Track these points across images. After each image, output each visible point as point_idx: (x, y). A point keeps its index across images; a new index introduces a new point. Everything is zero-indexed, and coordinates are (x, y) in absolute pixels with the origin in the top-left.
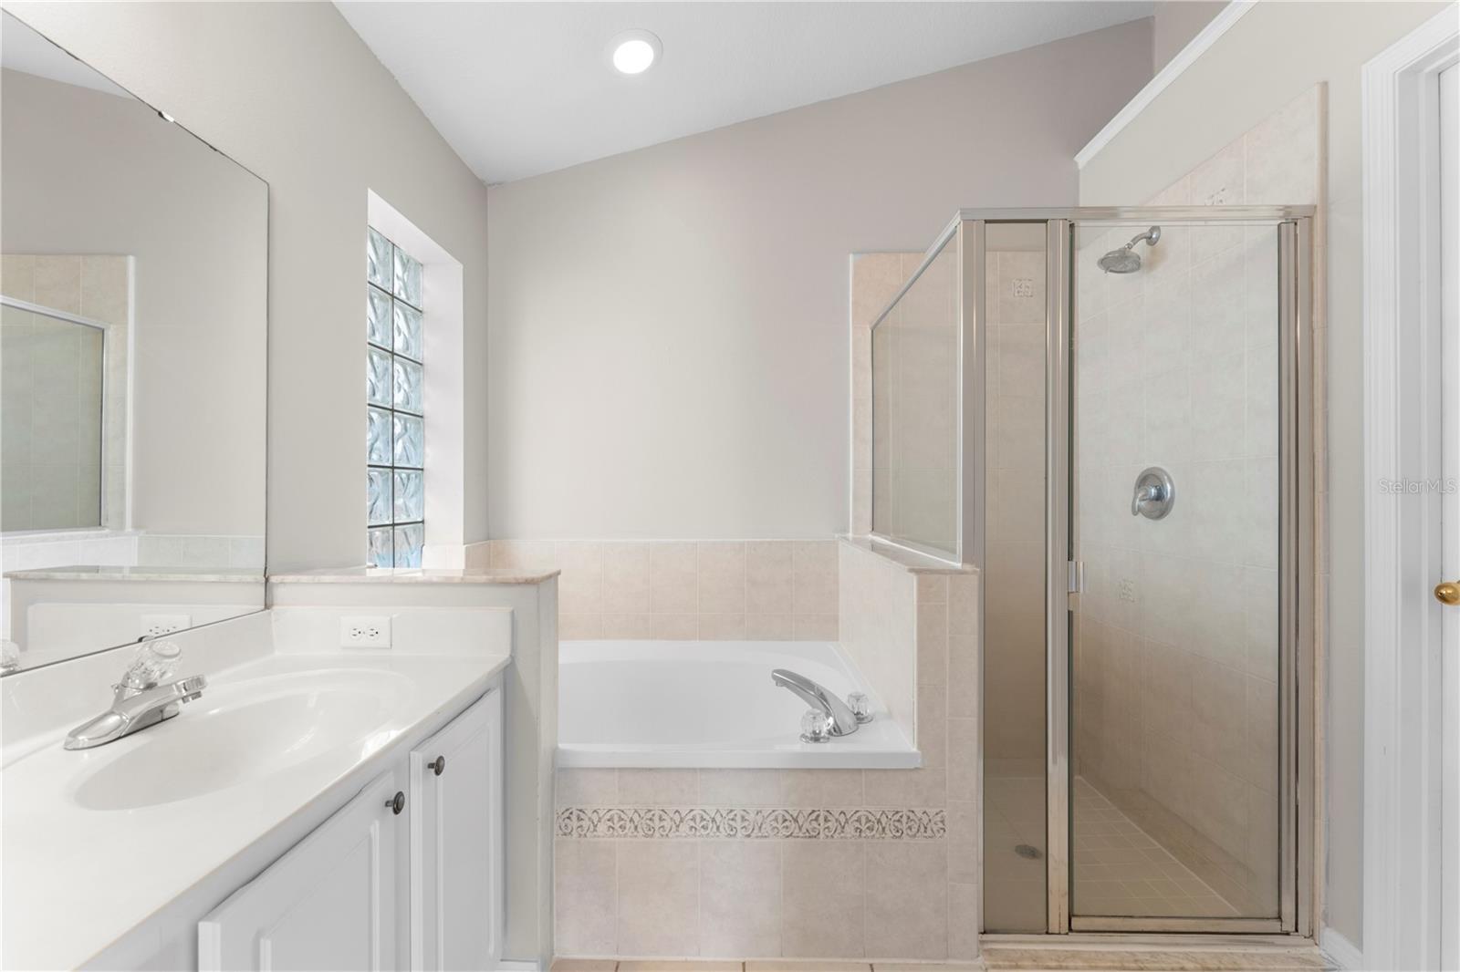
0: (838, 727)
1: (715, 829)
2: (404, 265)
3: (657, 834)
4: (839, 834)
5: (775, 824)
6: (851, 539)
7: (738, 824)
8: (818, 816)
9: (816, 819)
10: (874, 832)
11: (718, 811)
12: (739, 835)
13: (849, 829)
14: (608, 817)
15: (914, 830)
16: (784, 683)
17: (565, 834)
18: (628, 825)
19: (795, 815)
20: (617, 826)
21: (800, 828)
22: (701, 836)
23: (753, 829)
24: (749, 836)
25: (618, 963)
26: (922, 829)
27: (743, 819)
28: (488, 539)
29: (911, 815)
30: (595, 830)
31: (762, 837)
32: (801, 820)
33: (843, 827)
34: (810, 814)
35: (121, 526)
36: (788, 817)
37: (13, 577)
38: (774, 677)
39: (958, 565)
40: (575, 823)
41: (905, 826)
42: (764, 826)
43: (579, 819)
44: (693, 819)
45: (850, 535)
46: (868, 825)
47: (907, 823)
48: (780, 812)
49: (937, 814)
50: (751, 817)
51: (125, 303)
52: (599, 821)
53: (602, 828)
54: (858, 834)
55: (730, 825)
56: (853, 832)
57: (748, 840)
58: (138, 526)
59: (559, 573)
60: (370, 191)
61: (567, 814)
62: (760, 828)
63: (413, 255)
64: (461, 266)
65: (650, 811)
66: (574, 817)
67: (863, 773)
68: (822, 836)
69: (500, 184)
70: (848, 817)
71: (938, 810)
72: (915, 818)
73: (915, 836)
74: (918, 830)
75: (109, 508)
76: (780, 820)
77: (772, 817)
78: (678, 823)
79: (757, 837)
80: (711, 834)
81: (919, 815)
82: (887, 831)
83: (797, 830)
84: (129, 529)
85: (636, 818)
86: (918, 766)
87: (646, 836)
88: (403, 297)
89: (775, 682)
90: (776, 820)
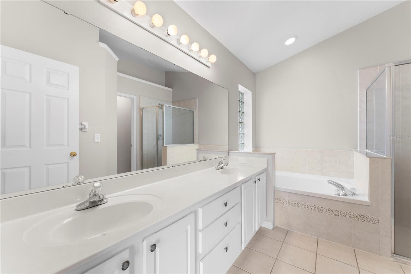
0: (346, 194)
1: (311, 209)
2: (241, 94)
3: (297, 207)
4: (345, 217)
5: (326, 211)
6: (358, 151)
7: (317, 209)
8: (338, 211)
9: (338, 212)
10: (355, 218)
11: (311, 205)
12: (317, 211)
13: (348, 216)
14: (286, 201)
15: (368, 221)
16: (331, 183)
17: (277, 203)
18: (290, 204)
19: (332, 210)
20: (288, 203)
21: (333, 213)
22: (307, 209)
23: (320, 211)
24: (319, 212)
25: (288, 230)
26: (371, 221)
27: (318, 208)
28: (256, 147)
29: (368, 217)
30: (283, 203)
31: (323, 213)
32: (333, 211)
33: (346, 215)
34: (336, 210)
35: (196, 144)
36: (330, 210)
37: (197, 149)
38: (328, 181)
39: (385, 157)
40: (279, 201)
41: (365, 219)
42: (323, 211)
43: (280, 200)
44: (305, 205)
45: (358, 150)
46: (353, 216)
47: (366, 219)
48: (327, 208)
49: (376, 218)
50: (320, 208)
51: (196, 107)
52: (284, 202)
53: (285, 203)
54: (350, 218)
55: (314, 209)
56: (349, 217)
57: (319, 213)
58: (198, 144)
59: (275, 153)
60: (239, 85)
61: (277, 199)
62: (322, 211)
63: (242, 92)
64: (251, 92)
65: (295, 202)
66: (279, 200)
67: (352, 204)
68: (339, 216)
69: (258, 72)
70: (347, 213)
71: (377, 217)
72: (369, 218)
73: (369, 222)
74: (370, 221)
75: (195, 141)
76: (328, 210)
77: (326, 209)
78: (302, 205)
79: (321, 213)
80: (310, 209)
81: (370, 217)
82: (359, 219)
83: (332, 213)
84: (197, 144)
85: (292, 203)
86: (370, 205)
87: (294, 207)
88: (241, 100)
89: (328, 183)
90: (327, 210)
